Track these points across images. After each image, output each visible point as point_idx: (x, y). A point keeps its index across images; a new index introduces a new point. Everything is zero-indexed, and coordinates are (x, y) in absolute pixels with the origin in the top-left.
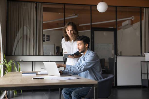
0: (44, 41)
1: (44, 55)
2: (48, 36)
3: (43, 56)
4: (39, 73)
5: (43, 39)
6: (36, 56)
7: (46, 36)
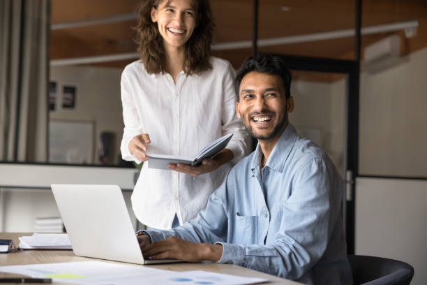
0: (51, 107)
1: (52, 160)
2: (70, 90)
3: (47, 163)
4: (24, 243)
5: (48, 98)
6: (16, 161)
7: (60, 89)
